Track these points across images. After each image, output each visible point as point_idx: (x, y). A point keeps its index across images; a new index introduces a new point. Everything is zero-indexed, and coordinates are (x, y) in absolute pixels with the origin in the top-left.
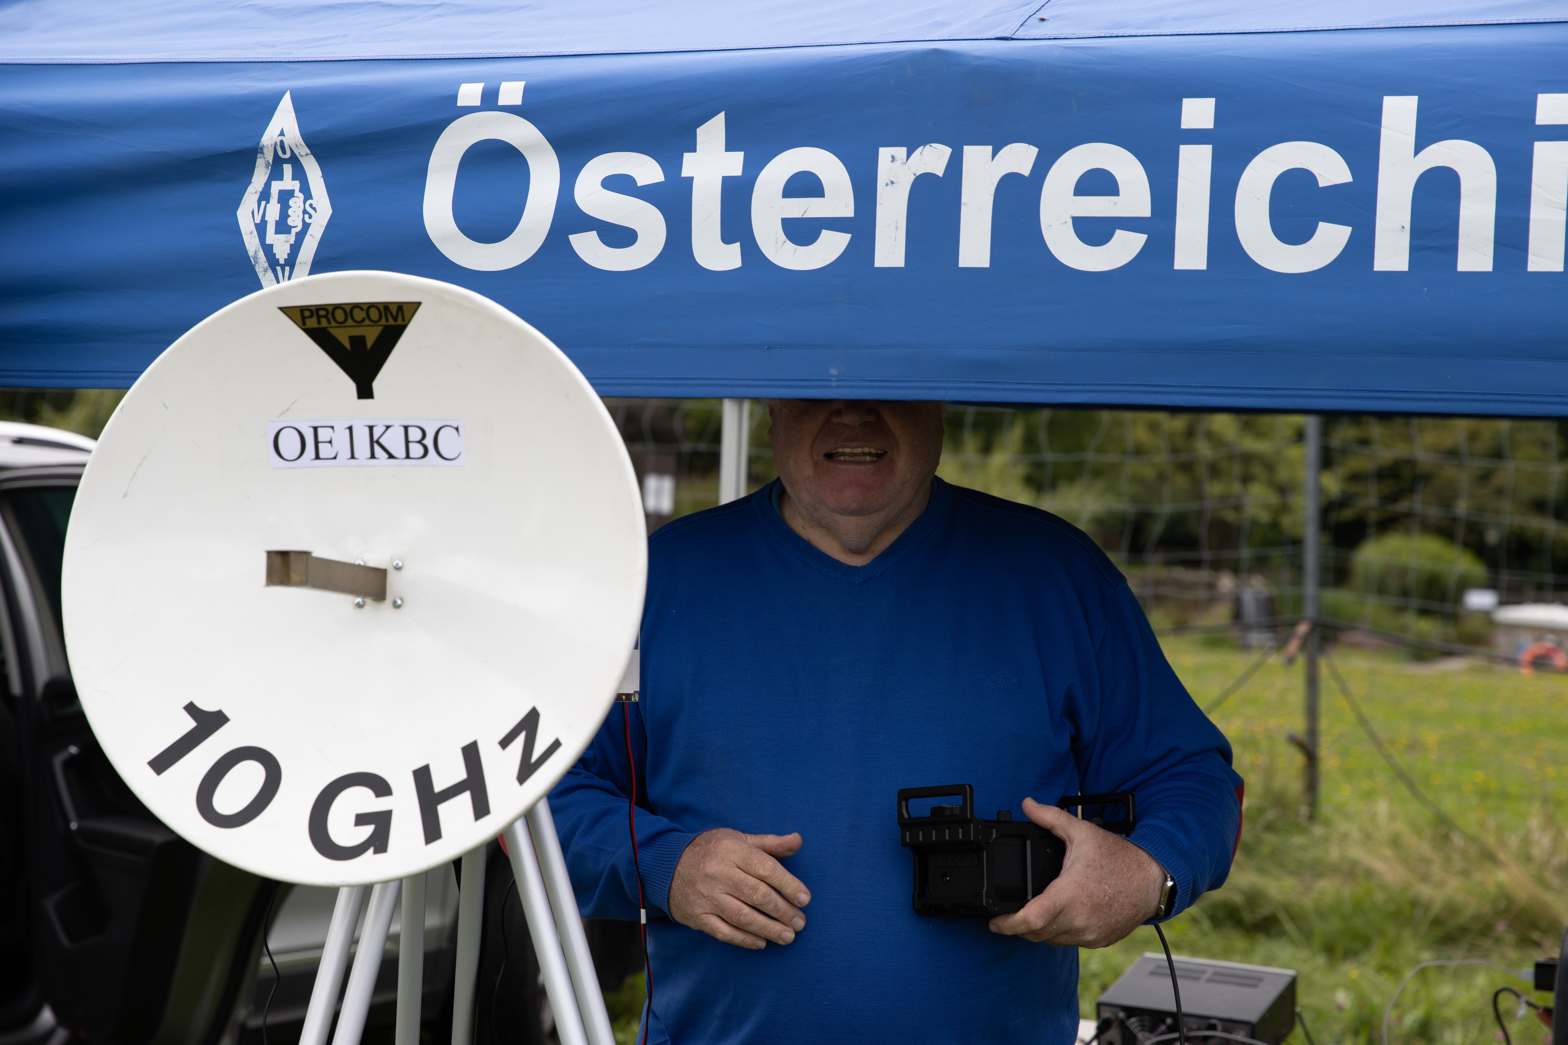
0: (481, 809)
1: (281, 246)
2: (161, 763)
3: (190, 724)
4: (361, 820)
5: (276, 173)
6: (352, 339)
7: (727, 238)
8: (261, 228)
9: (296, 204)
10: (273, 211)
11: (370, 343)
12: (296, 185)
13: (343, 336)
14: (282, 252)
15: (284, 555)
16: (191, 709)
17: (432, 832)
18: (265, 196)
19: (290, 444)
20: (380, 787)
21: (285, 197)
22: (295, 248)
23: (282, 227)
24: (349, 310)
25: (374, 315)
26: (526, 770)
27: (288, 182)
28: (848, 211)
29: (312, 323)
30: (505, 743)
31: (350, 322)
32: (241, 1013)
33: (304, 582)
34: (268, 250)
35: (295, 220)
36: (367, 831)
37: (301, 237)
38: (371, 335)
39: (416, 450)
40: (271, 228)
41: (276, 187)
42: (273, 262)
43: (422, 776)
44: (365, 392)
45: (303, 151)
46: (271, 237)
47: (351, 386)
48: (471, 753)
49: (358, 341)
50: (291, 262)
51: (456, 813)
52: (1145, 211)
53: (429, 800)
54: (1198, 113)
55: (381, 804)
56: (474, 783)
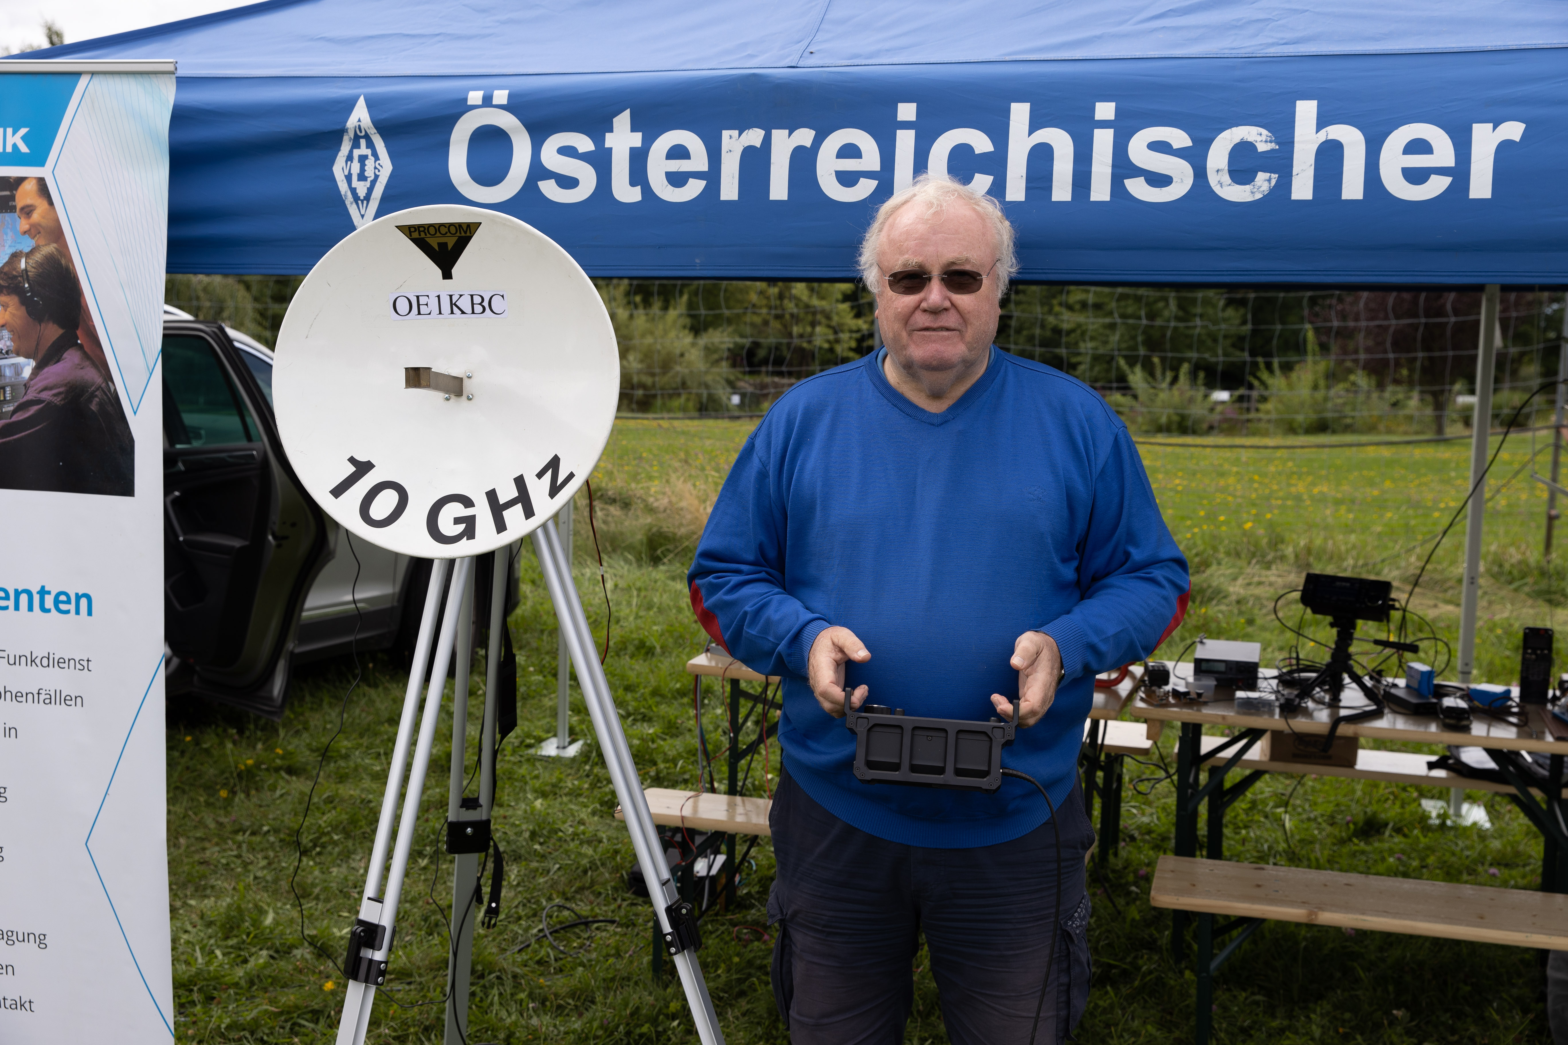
0: (529, 512)
1: (362, 189)
2: (337, 492)
3: (352, 469)
4: (457, 521)
5: (356, 144)
6: (439, 244)
7: (633, 183)
8: (349, 178)
9: (370, 163)
10: (356, 167)
11: (450, 247)
12: (368, 152)
13: (434, 242)
14: (362, 192)
15: (416, 370)
16: (352, 460)
17: (501, 526)
18: (350, 158)
19: (402, 306)
20: (467, 502)
21: (363, 159)
22: (370, 190)
23: (362, 177)
24: (438, 228)
25: (453, 230)
26: (554, 490)
27: (364, 150)
28: (704, 167)
29: (415, 235)
30: (540, 475)
31: (438, 234)
32: (290, 646)
33: (428, 386)
34: (353, 191)
35: (369, 173)
36: (461, 527)
37: (374, 183)
38: (451, 242)
39: (478, 309)
40: (355, 178)
41: (357, 153)
42: (356, 198)
43: (492, 496)
44: (447, 275)
45: (372, 132)
46: (355, 183)
47: (438, 272)
48: (520, 482)
49: (442, 246)
50: (368, 198)
51: (514, 516)
52: (877, 167)
53: (497, 509)
54: (907, 111)
55: (469, 512)
56: (523, 498)
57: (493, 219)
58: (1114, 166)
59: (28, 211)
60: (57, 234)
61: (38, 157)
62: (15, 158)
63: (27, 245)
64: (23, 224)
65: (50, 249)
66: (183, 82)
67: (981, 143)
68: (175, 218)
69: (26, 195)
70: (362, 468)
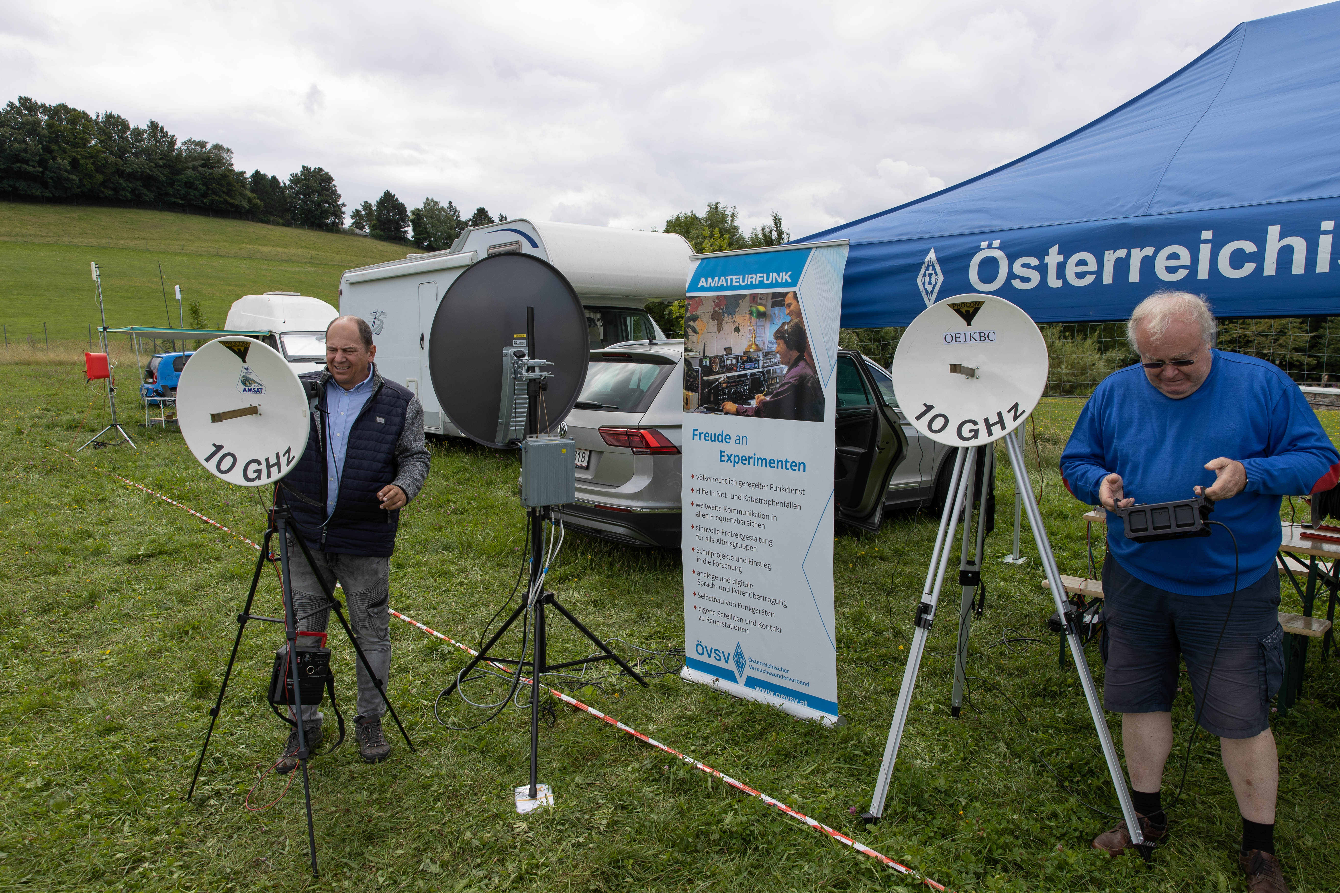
0: (1003, 428)
1: (929, 288)
2: (918, 418)
3: (925, 408)
4: (970, 431)
5: (927, 269)
6: (966, 311)
7: (1058, 279)
8: (924, 284)
9: (934, 277)
10: (927, 279)
11: (971, 312)
12: (933, 272)
14: (929, 290)
15: (955, 365)
16: (925, 405)
17: (990, 434)
18: (924, 275)
19: (949, 339)
20: (975, 423)
21: (930, 275)
22: (933, 289)
23: (930, 283)
24: (965, 304)
25: (972, 305)
26: (1015, 418)
27: (931, 271)
28: (1095, 269)
29: (956, 308)
30: (1009, 411)
31: (966, 307)
33: (960, 372)
34: (926, 289)
35: (933, 281)
36: (972, 434)
37: (935, 285)
38: (971, 310)
39: (983, 338)
40: (926, 284)
41: (927, 273)
42: (927, 292)
43: (986, 420)
44: (969, 324)
45: (936, 262)
46: (927, 286)
47: (965, 323)
48: (999, 414)
49: (968, 312)
50: (932, 292)
51: (996, 429)
52: (1189, 263)
53: (989, 426)
54: (1207, 235)
55: (976, 427)
56: (1001, 421)
57: (990, 299)
58: (1331, 254)
59: (789, 305)
60: (799, 314)
61: (794, 284)
62: (786, 284)
63: (788, 319)
64: (787, 311)
65: (796, 320)
66: (852, 247)
67: (1249, 247)
68: (845, 305)
69: (789, 299)
70: (929, 408)
